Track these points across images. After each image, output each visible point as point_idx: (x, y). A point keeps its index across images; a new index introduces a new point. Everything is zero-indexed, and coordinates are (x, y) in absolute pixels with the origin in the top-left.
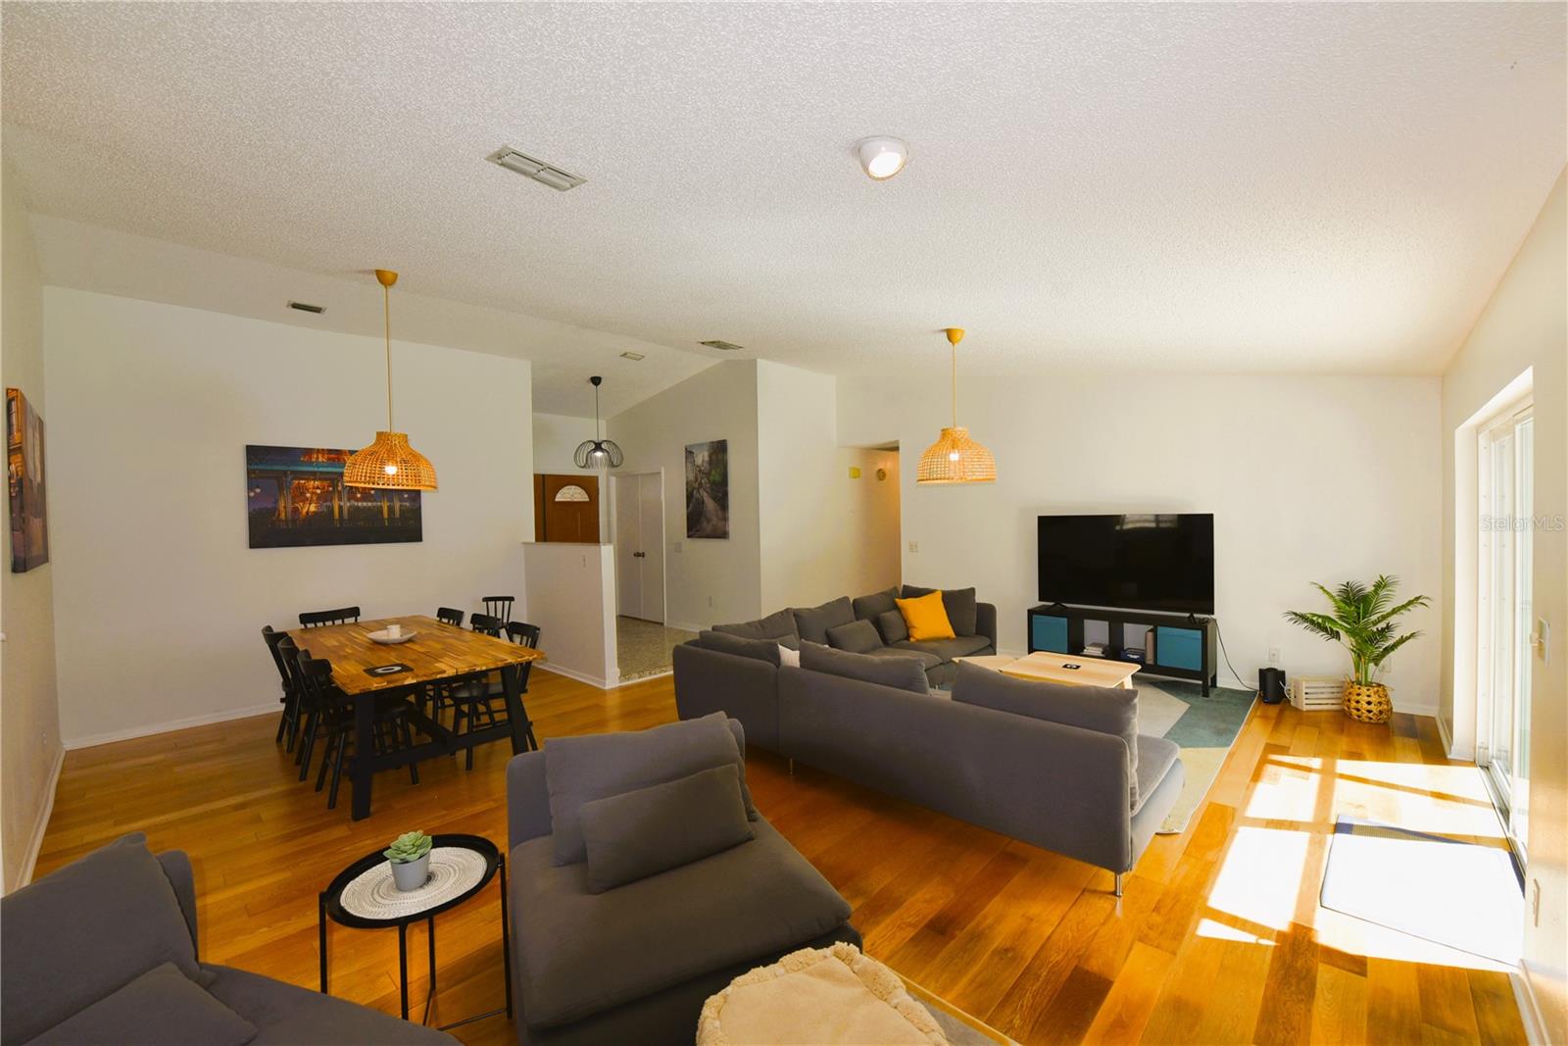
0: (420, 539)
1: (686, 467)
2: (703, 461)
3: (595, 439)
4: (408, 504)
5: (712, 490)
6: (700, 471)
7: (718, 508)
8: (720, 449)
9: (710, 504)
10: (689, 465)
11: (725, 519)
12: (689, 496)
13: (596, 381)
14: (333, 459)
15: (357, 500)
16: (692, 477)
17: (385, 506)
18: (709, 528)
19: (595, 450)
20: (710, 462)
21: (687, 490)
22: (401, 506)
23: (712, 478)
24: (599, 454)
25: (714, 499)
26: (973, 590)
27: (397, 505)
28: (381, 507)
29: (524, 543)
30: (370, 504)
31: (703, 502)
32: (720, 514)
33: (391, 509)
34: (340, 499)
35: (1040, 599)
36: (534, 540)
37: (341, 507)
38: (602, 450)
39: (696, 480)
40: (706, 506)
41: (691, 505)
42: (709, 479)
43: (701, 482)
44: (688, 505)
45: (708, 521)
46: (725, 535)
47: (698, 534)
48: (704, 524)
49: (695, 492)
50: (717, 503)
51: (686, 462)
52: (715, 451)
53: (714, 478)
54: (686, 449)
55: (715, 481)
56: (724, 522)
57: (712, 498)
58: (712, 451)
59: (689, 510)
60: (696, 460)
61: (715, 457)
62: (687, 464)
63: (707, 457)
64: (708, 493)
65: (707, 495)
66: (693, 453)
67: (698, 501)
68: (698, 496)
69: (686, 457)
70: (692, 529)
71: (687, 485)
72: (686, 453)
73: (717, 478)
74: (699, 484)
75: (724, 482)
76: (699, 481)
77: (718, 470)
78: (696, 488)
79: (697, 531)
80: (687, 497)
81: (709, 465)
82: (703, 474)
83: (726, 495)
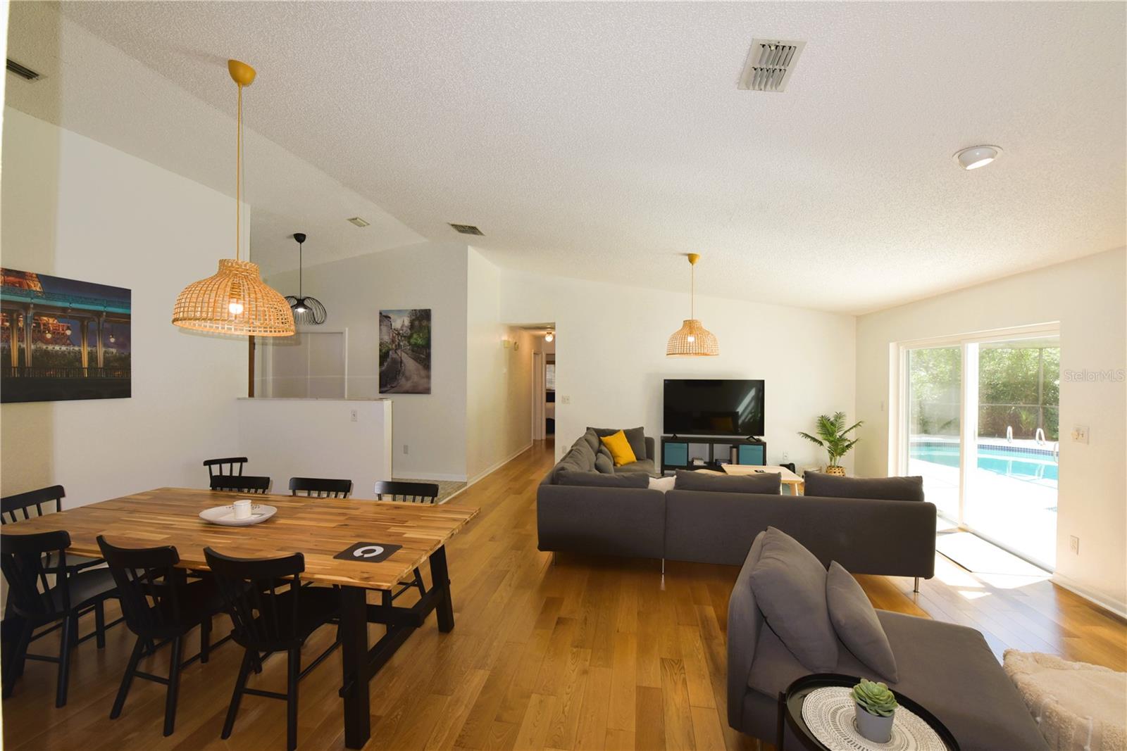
0: (129, 396)
1: (380, 329)
2: (403, 326)
3: (298, 296)
4: (114, 350)
5: (413, 351)
6: (399, 334)
7: (420, 367)
8: (422, 319)
9: (410, 364)
10: (384, 329)
11: (429, 377)
12: (383, 357)
13: (300, 238)
14: (13, 284)
15: (47, 342)
16: (387, 338)
17: (85, 351)
18: (408, 385)
20: (412, 326)
21: (380, 350)
22: (105, 352)
23: (412, 341)
24: (301, 310)
25: (416, 359)
26: (643, 428)
27: (101, 351)
28: (80, 352)
29: (239, 399)
30: (64, 348)
31: (401, 362)
32: (423, 373)
33: (93, 358)
34: (21, 339)
35: (665, 433)
36: (247, 396)
37: (21, 352)
38: (305, 307)
39: (393, 341)
40: (405, 365)
41: (386, 364)
42: (409, 342)
43: (399, 344)
44: (381, 364)
45: (408, 379)
46: (427, 391)
47: (392, 390)
48: (402, 381)
49: (391, 353)
50: (419, 363)
51: (380, 325)
52: (417, 318)
53: (415, 341)
54: (381, 313)
55: (416, 344)
56: (425, 380)
57: (413, 359)
58: (414, 317)
59: (384, 368)
60: (393, 324)
61: (417, 323)
62: (382, 327)
63: (407, 323)
64: (407, 354)
65: (406, 355)
66: (390, 318)
67: (394, 361)
68: (395, 356)
69: (380, 321)
70: (386, 386)
71: (380, 345)
72: (380, 317)
73: (420, 342)
74: (396, 346)
75: (427, 345)
76: (397, 343)
77: (421, 335)
78: (392, 349)
79: (392, 387)
80: (380, 357)
81: (410, 329)
82: (401, 337)
83: (428, 356)
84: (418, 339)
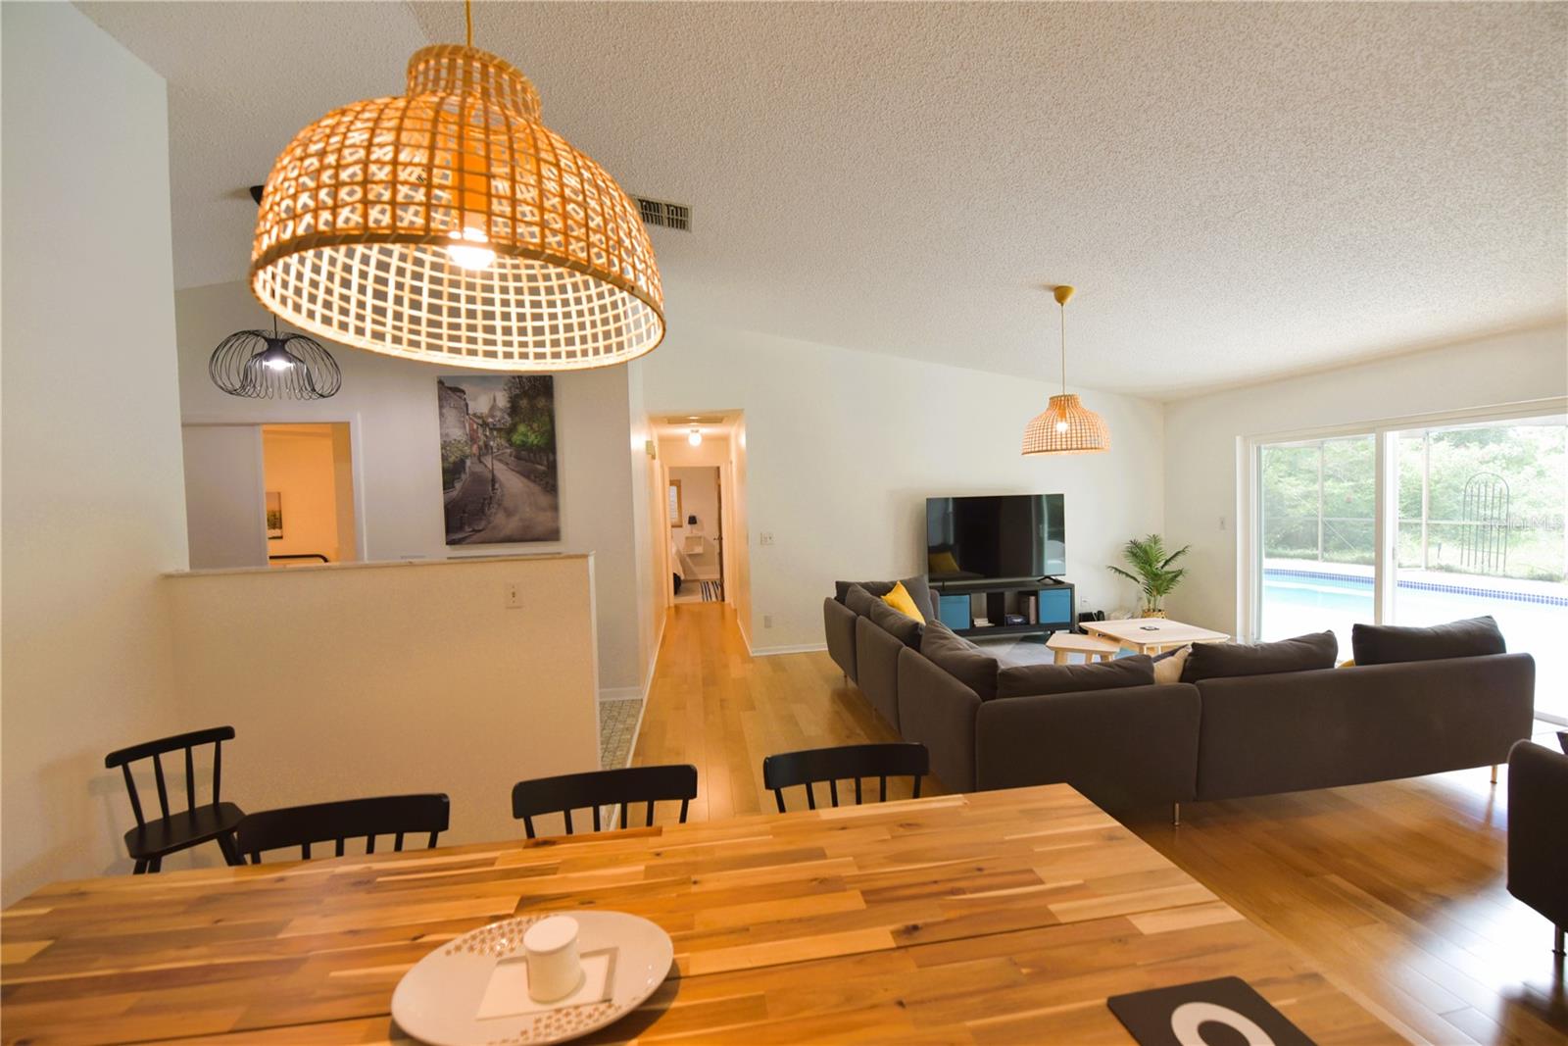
1: (441, 415)
2: (493, 408)
5: (518, 458)
6: (485, 425)
7: (536, 488)
9: (512, 483)
10: (451, 414)
11: (555, 508)
12: (452, 472)
16: (457, 433)
18: (512, 525)
19: (267, 354)
20: (514, 409)
21: (444, 458)
23: (517, 438)
24: (278, 365)
25: (526, 474)
31: (494, 480)
32: (544, 500)
36: (188, 569)
39: (473, 439)
40: (501, 485)
41: (458, 485)
42: (509, 441)
43: (486, 445)
44: (448, 485)
45: (509, 513)
46: (553, 535)
47: (476, 537)
48: (499, 519)
49: (468, 463)
50: (534, 482)
51: (441, 407)
52: (525, 394)
53: (521, 437)
54: (441, 383)
55: (524, 446)
56: (549, 514)
57: (518, 472)
58: (518, 391)
59: (454, 493)
60: (471, 405)
61: (524, 403)
62: (444, 411)
63: (502, 401)
64: (507, 464)
65: (505, 467)
66: (463, 392)
67: (477, 478)
68: (478, 468)
69: (440, 399)
70: (461, 528)
71: (443, 447)
72: (440, 389)
73: (533, 439)
74: (480, 448)
75: (549, 446)
76: (481, 443)
77: (535, 426)
78: (472, 455)
79: (474, 530)
80: (445, 471)
81: (510, 415)
82: (491, 429)
83: (553, 467)
84: (525, 434)
